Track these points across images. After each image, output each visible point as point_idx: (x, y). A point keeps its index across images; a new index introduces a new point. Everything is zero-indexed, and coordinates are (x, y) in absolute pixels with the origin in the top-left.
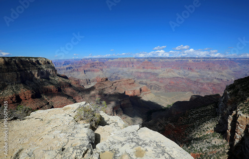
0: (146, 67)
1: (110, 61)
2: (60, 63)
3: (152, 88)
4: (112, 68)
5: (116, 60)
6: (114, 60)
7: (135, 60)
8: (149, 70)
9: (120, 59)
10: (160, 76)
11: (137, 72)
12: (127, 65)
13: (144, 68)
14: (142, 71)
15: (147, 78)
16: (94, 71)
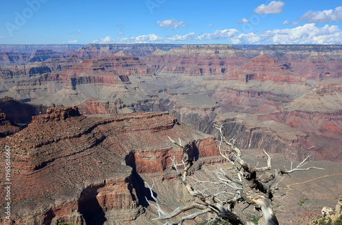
0: (258, 73)
1: (159, 52)
2: (24, 56)
3: (261, 143)
4: (162, 74)
5: (177, 51)
6: (171, 52)
7: (231, 52)
8: (268, 85)
9: (189, 47)
10: (293, 106)
11: (229, 89)
12: (206, 67)
13: (249, 77)
14: (243, 86)
15: (254, 108)
16: (101, 80)
